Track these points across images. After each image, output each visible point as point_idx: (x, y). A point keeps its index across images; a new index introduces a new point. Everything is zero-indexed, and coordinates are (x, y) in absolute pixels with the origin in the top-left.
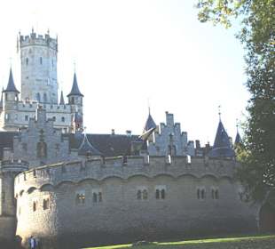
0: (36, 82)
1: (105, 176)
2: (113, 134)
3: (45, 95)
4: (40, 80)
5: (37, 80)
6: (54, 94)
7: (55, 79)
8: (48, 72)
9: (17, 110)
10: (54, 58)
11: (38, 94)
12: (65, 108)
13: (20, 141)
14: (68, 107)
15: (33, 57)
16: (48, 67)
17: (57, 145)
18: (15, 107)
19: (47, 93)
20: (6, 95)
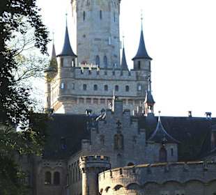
0: (94, 42)
1: (187, 180)
2: (190, 116)
3: (105, 57)
4: (100, 40)
5: (96, 39)
6: (116, 56)
7: (117, 37)
8: (109, 29)
9: (74, 78)
10: (116, 10)
11: (98, 56)
12: (130, 74)
13: (98, 132)
14: (133, 74)
15: (91, 10)
16: (109, 23)
17: (135, 137)
18: (72, 74)
19: (108, 55)
20: (62, 60)
